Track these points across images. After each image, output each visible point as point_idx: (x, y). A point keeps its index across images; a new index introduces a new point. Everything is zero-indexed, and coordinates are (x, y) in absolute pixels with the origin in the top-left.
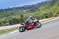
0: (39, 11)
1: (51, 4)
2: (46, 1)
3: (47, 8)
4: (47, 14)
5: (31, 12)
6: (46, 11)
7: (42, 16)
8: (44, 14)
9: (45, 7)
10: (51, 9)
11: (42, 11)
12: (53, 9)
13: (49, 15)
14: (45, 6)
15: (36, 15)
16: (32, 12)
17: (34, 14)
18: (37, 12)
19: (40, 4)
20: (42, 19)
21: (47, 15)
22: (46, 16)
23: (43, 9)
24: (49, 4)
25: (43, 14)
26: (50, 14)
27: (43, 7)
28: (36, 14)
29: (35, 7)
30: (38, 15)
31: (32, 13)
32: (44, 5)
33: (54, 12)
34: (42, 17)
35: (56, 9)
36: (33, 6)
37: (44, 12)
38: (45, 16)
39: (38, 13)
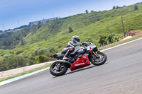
0: (23, 44)
1: (53, 27)
2: (40, 22)
3: (42, 39)
4: (42, 52)
5: (3, 47)
6: (39, 46)
7: (30, 56)
8: (36, 52)
9: (39, 36)
10: (52, 39)
11: (30, 46)
12: (57, 40)
13: (48, 55)
14: (38, 32)
15: (15, 56)
16: (5, 49)
17: (11, 53)
18: (18, 48)
19: (25, 29)
20: (32, 64)
21: (43, 56)
22: (40, 57)
23: (33, 41)
24: (47, 28)
25: (34, 52)
26: (50, 51)
27: (33, 34)
28: (15, 52)
29: (13, 36)
30: (21, 55)
31: (7, 51)
32: (35, 31)
33: (60, 47)
34: (32, 59)
35: (63, 39)
36: (9, 33)
37: (35, 48)
38: (38, 57)
39: (20, 49)
